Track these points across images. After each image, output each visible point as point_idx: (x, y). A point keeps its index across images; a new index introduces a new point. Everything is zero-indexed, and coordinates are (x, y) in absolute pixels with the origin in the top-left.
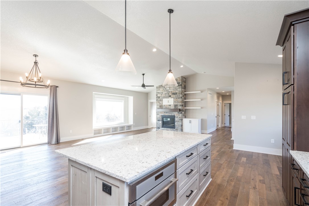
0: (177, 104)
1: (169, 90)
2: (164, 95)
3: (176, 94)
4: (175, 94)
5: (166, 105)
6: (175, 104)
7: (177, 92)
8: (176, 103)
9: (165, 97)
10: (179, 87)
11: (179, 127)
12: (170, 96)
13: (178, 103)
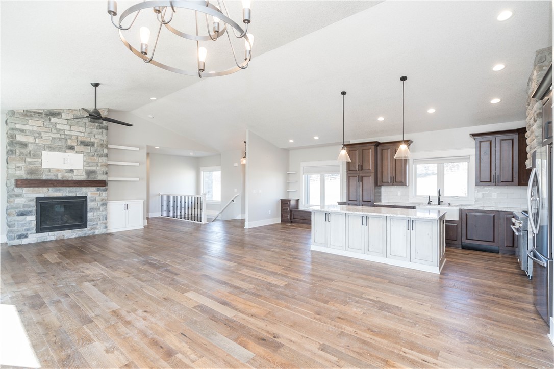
0: (94, 168)
1: (66, 132)
2: (49, 143)
3: (92, 144)
4: (87, 146)
5: (58, 170)
6: (89, 168)
7: (96, 141)
8: (92, 166)
9: (51, 148)
10: (100, 131)
11: (99, 223)
12: (72, 148)
13: (98, 168)
